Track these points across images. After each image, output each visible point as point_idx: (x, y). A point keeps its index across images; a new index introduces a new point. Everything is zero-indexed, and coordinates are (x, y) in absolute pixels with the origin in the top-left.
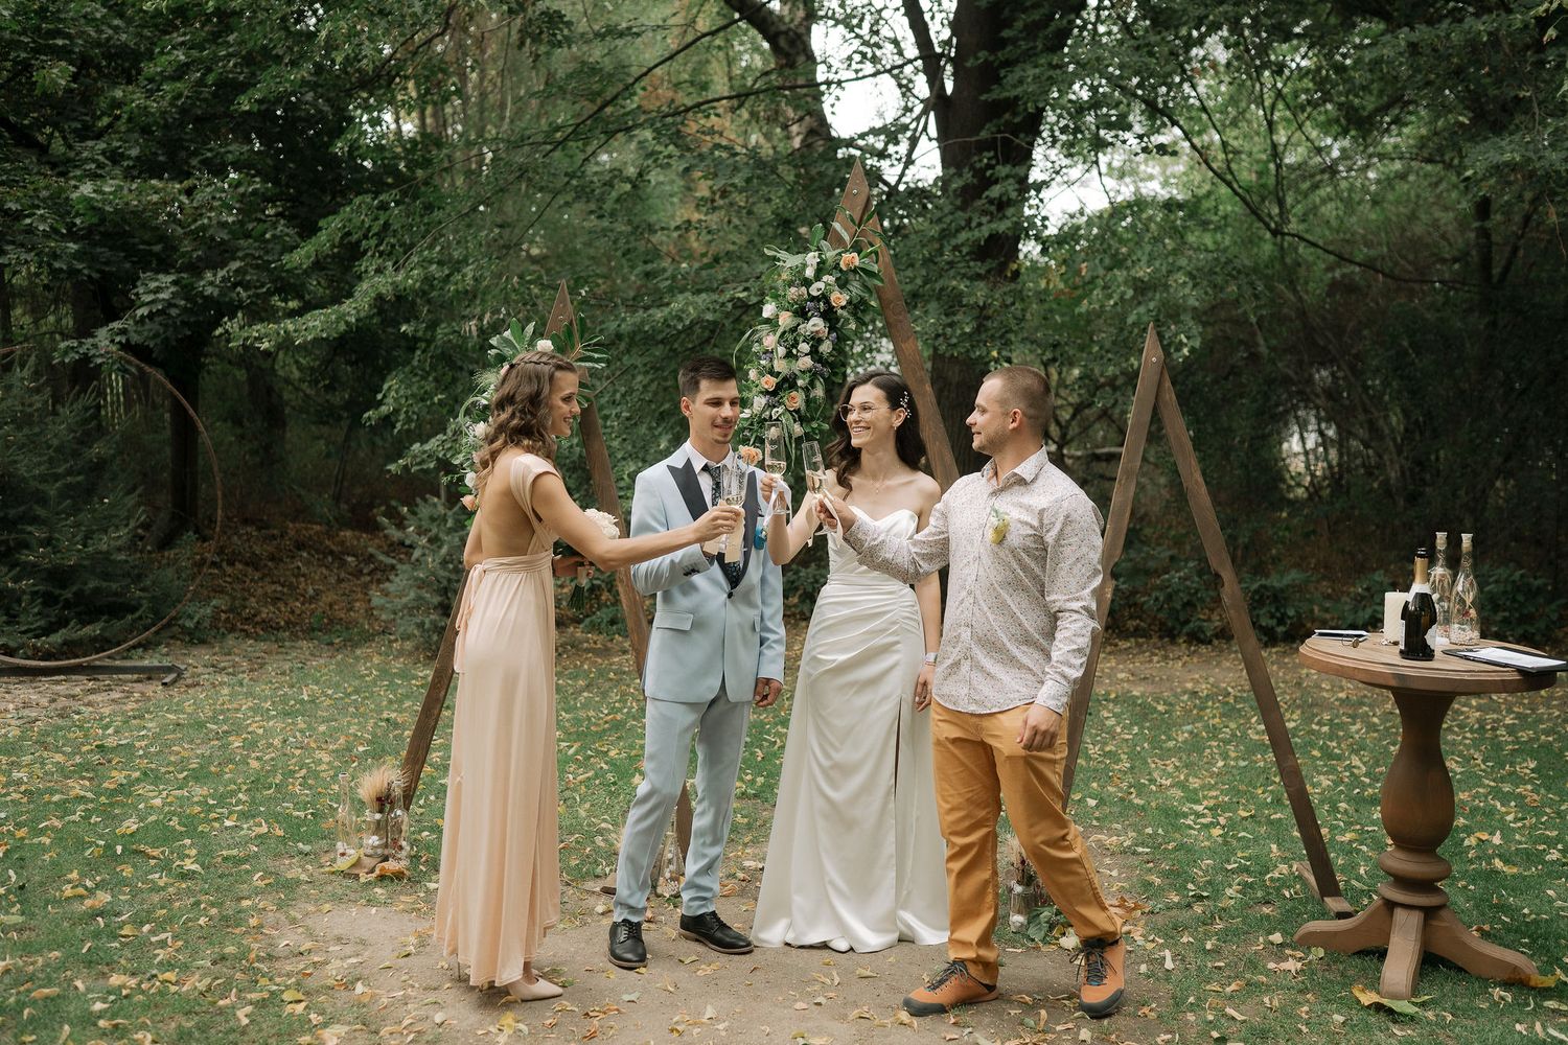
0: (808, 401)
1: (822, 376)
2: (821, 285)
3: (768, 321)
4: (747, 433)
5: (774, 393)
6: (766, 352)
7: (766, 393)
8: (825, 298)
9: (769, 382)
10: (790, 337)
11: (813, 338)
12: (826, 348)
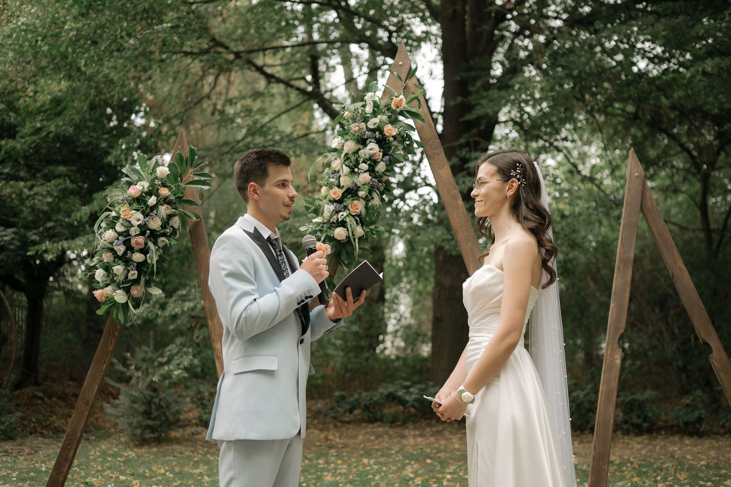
0: (366, 207)
1: (378, 189)
2: (376, 120)
3: (335, 150)
4: (319, 234)
5: (340, 202)
6: (335, 172)
7: (333, 201)
8: (379, 129)
9: (337, 193)
10: (353, 158)
11: (370, 159)
12: (381, 167)
